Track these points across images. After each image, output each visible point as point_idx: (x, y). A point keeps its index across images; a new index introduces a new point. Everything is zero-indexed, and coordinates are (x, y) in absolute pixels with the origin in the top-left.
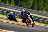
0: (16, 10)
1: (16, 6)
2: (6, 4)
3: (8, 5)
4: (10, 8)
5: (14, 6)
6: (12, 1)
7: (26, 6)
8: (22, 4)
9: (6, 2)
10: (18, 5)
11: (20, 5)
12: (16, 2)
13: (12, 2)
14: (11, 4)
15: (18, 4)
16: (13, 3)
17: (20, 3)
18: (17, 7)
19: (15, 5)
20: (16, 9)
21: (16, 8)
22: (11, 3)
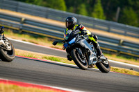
0: (108, 31)
1: (107, 22)
2: (80, 16)
3: (85, 16)
4: (92, 25)
5: (102, 20)
6: (96, 6)
7: (136, 22)
8: (124, 16)
9: (78, 8)
10: (114, 18)
11: (120, 17)
12: (107, 9)
13: (96, 10)
14: (94, 14)
15: (115, 16)
16: (99, 12)
17: (121, 13)
18: (111, 22)
19: (105, 18)
20: (109, 28)
21: (109, 26)
22: (93, 11)
